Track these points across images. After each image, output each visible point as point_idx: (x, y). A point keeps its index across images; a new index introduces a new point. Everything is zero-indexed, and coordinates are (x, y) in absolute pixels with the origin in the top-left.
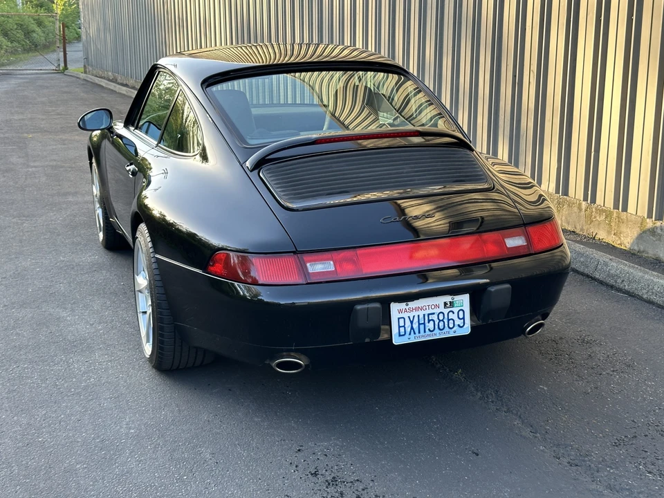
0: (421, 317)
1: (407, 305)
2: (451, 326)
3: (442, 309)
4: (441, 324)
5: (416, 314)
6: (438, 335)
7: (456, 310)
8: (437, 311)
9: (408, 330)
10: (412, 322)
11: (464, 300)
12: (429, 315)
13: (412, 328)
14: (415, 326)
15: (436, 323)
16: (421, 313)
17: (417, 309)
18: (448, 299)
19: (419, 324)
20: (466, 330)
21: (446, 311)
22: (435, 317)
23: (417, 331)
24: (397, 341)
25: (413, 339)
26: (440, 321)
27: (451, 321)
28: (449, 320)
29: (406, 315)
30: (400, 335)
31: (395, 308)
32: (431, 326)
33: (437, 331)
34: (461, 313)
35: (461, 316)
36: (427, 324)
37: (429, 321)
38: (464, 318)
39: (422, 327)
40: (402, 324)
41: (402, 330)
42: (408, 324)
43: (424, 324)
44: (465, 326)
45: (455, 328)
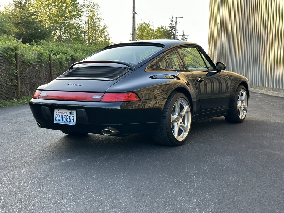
0: (62, 116)
1: (59, 110)
2: (70, 121)
3: (68, 114)
4: (67, 119)
5: (61, 114)
6: (66, 123)
7: (72, 116)
8: (66, 115)
9: (58, 119)
10: (59, 117)
11: (74, 113)
12: (64, 115)
13: (59, 119)
14: (60, 118)
16: (62, 114)
17: (61, 113)
18: (70, 112)
19: (61, 118)
20: (74, 123)
21: (69, 115)
23: (60, 120)
24: (55, 122)
25: (59, 122)
26: (67, 118)
27: (70, 119)
28: (69, 119)
29: (58, 114)
30: (56, 120)
31: (56, 111)
33: (66, 122)
34: (73, 117)
35: (73, 118)
36: (63, 119)
38: (73, 119)
39: (62, 119)
40: (56, 117)
41: (56, 118)
42: (58, 117)
43: (62, 118)
44: (74, 122)
45: (71, 122)
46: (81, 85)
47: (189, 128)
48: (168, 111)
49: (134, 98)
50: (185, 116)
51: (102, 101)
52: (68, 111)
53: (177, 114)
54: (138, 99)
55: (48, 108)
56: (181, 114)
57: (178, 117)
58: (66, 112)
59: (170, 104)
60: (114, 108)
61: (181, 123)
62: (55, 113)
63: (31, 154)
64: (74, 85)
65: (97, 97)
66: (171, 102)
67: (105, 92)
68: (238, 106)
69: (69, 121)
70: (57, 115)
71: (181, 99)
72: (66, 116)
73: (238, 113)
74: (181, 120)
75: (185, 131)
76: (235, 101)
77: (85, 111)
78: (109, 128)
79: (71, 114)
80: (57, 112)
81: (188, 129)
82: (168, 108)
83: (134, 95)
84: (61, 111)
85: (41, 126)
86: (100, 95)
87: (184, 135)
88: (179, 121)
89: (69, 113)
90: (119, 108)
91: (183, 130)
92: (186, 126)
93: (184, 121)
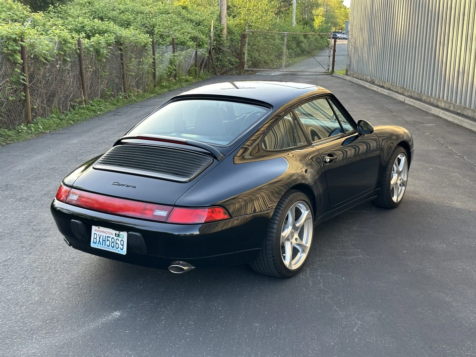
0: (104, 237)
1: (99, 228)
2: (117, 247)
3: (114, 236)
4: (113, 244)
5: (102, 234)
6: (111, 250)
7: (120, 239)
8: (111, 236)
9: (98, 241)
10: (100, 238)
11: (124, 235)
12: (108, 237)
13: (99, 241)
14: (101, 241)
15: (111, 242)
16: (104, 235)
17: (103, 232)
18: (117, 232)
19: (103, 240)
20: (124, 252)
21: (116, 238)
22: (110, 239)
23: (101, 244)
24: (92, 245)
25: (100, 247)
28: (116, 243)
29: (97, 233)
30: (94, 243)
31: (94, 228)
32: (108, 243)
33: (110, 247)
34: (122, 241)
37: (108, 240)
38: (123, 245)
39: (104, 242)
40: (95, 238)
41: (95, 240)
42: (98, 238)
43: (105, 241)
44: (124, 250)
45: (119, 249)
46: (135, 187)
47: (309, 245)
48: (276, 227)
49: (221, 215)
50: (303, 228)
51: (169, 221)
52: (114, 232)
53: (290, 228)
54: (226, 217)
55: (81, 223)
56: (297, 225)
57: (293, 230)
58: (111, 232)
59: (279, 215)
60: (188, 233)
61: (296, 239)
62: (93, 232)
63: (55, 294)
64: (123, 185)
65: (161, 213)
66: (280, 212)
67: (175, 206)
68: (392, 182)
69: (115, 248)
70: (95, 235)
71: (298, 203)
72: (111, 238)
73: (391, 193)
74: (296, 236)
75: (303, 251)
76: (387, 176)
77: (142, 237)
78: (181, 262)
79: (119, 236)
80: (96, 230)
81: (308, 247)
82: (276, 222)
83: (222, 210)
84: (102, 229)
85: (70, 245)
86: (165, 210)
87: (302, 257)
88: (292, 237)
89: (116, 234)
90: (198, 233)
91: (299, 249)
92: (304, 242)
93: (301, 235)
